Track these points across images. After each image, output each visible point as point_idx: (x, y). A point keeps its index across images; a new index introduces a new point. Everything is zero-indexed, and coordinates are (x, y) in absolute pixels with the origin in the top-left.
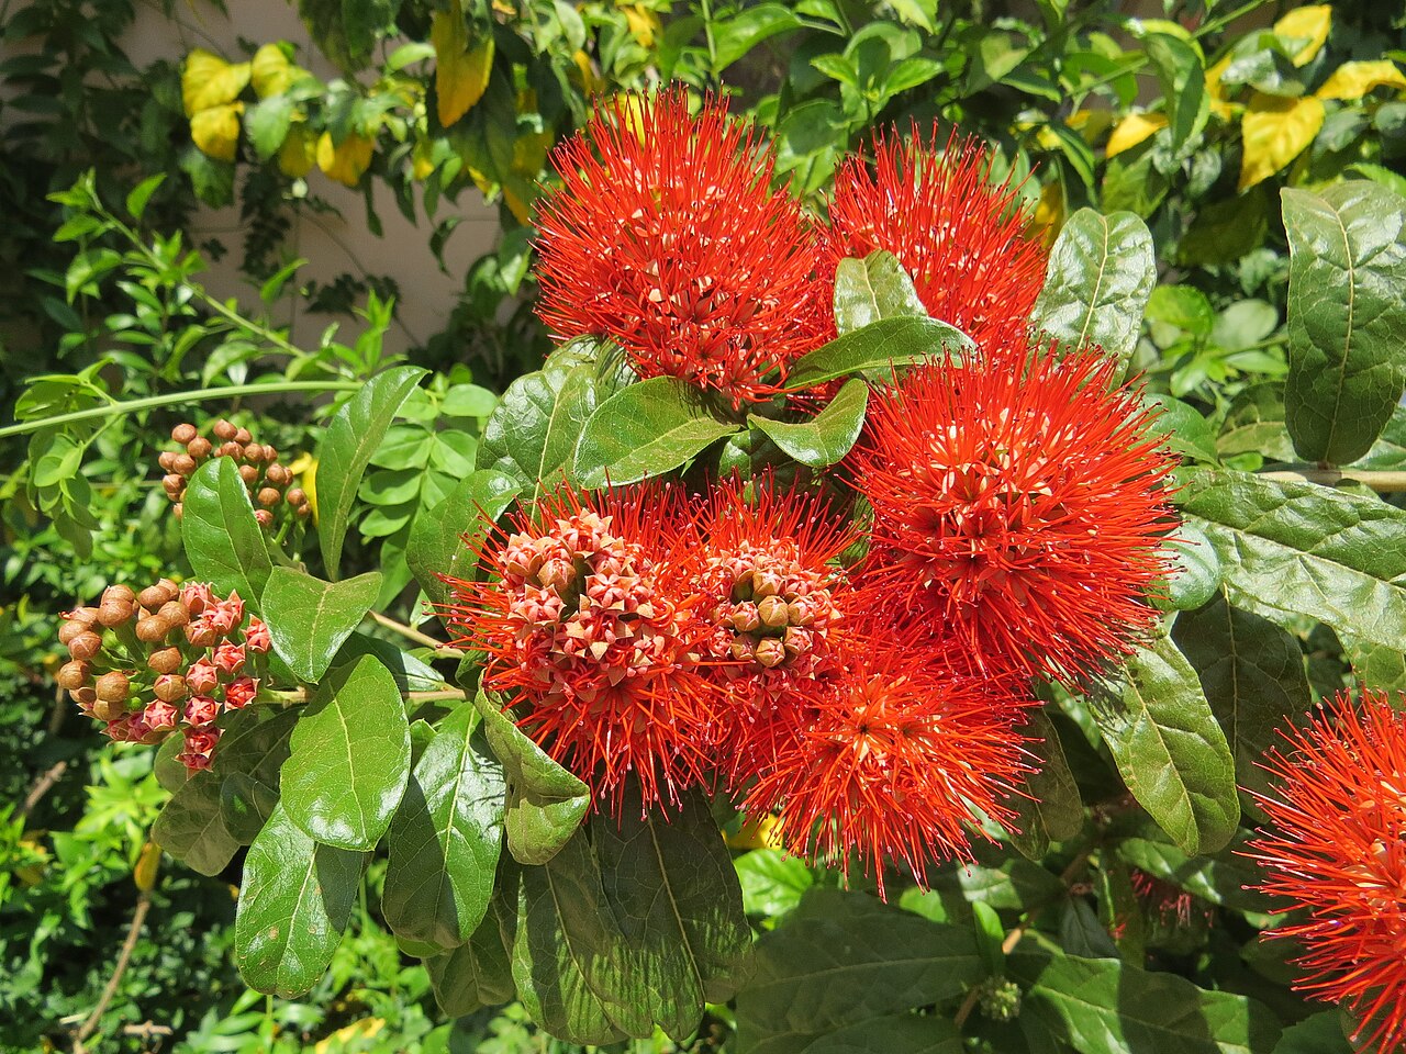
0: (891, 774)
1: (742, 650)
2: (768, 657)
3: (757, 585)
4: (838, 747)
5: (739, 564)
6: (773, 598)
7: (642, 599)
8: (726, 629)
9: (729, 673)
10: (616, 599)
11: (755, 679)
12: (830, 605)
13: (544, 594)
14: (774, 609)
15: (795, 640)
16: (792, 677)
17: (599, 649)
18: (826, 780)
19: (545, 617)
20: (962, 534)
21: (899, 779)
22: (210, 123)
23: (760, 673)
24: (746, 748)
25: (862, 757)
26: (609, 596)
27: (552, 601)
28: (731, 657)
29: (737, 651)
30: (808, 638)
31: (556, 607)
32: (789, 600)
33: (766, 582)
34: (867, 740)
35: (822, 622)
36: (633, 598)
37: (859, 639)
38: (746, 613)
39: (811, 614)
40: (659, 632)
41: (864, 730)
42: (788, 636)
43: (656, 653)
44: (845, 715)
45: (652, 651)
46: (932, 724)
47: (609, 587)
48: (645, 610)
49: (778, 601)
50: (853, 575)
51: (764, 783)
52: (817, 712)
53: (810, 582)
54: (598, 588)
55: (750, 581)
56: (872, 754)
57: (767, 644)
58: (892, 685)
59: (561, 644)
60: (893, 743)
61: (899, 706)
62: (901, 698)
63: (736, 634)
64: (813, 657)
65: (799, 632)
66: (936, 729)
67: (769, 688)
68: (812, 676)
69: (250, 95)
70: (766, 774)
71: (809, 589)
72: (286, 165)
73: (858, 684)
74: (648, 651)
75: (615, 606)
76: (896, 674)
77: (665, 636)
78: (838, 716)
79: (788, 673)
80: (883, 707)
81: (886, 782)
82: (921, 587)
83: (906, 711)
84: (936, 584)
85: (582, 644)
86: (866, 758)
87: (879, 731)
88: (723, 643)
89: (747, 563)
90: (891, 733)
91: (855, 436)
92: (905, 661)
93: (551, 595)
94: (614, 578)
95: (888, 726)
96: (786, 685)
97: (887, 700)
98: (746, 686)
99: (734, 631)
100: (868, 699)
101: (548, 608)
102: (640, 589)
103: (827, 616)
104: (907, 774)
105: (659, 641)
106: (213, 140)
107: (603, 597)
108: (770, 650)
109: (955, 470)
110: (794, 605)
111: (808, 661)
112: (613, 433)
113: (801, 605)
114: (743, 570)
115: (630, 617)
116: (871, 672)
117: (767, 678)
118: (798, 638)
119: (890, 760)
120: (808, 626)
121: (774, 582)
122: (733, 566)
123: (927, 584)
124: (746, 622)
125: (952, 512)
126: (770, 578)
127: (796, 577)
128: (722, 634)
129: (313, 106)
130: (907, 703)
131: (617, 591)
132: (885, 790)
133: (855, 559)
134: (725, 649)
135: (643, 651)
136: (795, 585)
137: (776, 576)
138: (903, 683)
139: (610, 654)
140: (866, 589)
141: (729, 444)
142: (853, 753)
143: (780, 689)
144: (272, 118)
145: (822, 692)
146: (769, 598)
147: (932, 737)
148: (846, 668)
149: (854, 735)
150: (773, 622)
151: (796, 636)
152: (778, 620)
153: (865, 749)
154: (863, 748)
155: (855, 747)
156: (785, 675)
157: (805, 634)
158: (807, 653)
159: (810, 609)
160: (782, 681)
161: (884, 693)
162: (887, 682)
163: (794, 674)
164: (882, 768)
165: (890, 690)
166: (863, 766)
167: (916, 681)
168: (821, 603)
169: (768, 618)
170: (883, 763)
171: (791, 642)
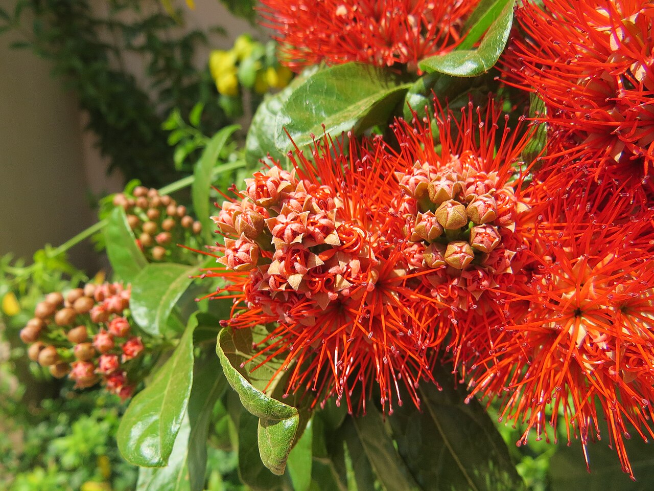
0: (615, 354)
1: (432, 258)
2: (455, 260)
3: (431, 193)
4: (555, 333)
5: (412, 180)
6: (448, 203)
7: (327, 230)
8: (418, 242)
9: (433, 281)
10: (295, 234)
11: (455, 282)
12: (514, 198)
13: (238, 243)
14: (451, 212)
15: (479, 238)
16: (488, 275)
17: (295, 281)
19: (241, 262)
20: (645, 89)
21: (626, 359)
22: (225, 82)
23: (458, 276)
24: (464, 344)
25: (579, 341)
26: (288, 232)
27: (245, 247)
28: (427, 267)
29: (428, 260)
30: (493, 234)
31: (247, 252)
32: (466, 203)
33: (438, 189)
34: (583, 322)
35: (506, 218)
36: (317, 230)
37: (556, 228)
38: (427, 222)
39: (490, 210)
40: (354, 255)
41: (577, 312)
42: (473, 235)
43: (354, 276)
44: (557, 303)
45: (350, 275)
47: (287, 224)
48: (333, 239)
49: (453, 204)
50: (535, 169)
52: (527, 303)
53: (486, 182)
54: (278, 227)
55: (425, 192)
56: (589, 337)
57: (453, 248)
58: (599, 265)
59: (267, 282)
60: (611, 323)
61: (611, 284)
62: (612, 275)
63: (427, 244)
64: (507, 253)
65: (483, 230)
67: (470, 288)
68: (510, 271)
69: (238, 63)
70: (491, 364)
71: (488, 188)
72: (259, 88)
73: (563, 271)
74: (346, 275)
75: (296, 241)
76: (602, 254)
77: (360, 259)
78: (546, 303)
79: (484, 272)
80: (592, 289)
82: (611, 162)
83: (619, 288)
84: (627, 154)
85: (282, 279)
86: (584, 342)
87: (594, 313)
88: (417, 256)
89: (419, 178)
90: (607, 313)
91: (506, 34)
92: (608, 239)
93: (245, 242)
94: (291, 216)
95: (604, 307)
96: (485, 283)
97: (596, 280)
98: (447, 290)
99: (425, 242)
100: (577, 282)
101: (241, 254)
102: (324, 222)
104: (634, 353)
105: (355, 264)
106: (229, 89)
107: (283, 234)
108: (458, 253)
109: (622, 25)
110: (471, 206)
111: (502, 257)
112: (307, 109)
113: (481, 204)
114: (416, 184)
115: (323, 248)
116: (574, 256)
117: (466, 280)
118: (484, 237)
119: (612, 342)
120: (493, 221)
121: (446, 188)
122: (407, 183)
123: (617, 158)
124: (427, 231)
125: (629, 70)
126: (443, 184)
127: (472, 180)
128: (415, 247)
129: (263, 59)
130: (618, 280)
131: (295, 226)
132: (612, 372)
133: (535, 154)
134: (420, 260)
135: (343, 275)
136: (472, 188)
137: (448, 182)
138: (611, 261)
139: (307, 282)
140: (552, 178)
141: (408, 95)
142: (569, 338)
144: (248, 68)
146: (444, 204)
148: (548, 258)
149: (567, 320)
150: (451, 225)
151: (481, 234)
152: (455, 222)
153: (582, 332)
154: (580, 331)
155: (570, 332)
156: (481, 274)
157: (489, 231)
158: (498, 249)
159: (489, 205)
160: (480, 280)
161: (591, 274)
162: (592, 262)
163: (490, 271)
164: (604, 351)
165: (598, 270)
166: (582, 350)
167: (626, 256)
168: (504, 200)
169: (447, 223)
170: (604, 345)
171: (476, 241)
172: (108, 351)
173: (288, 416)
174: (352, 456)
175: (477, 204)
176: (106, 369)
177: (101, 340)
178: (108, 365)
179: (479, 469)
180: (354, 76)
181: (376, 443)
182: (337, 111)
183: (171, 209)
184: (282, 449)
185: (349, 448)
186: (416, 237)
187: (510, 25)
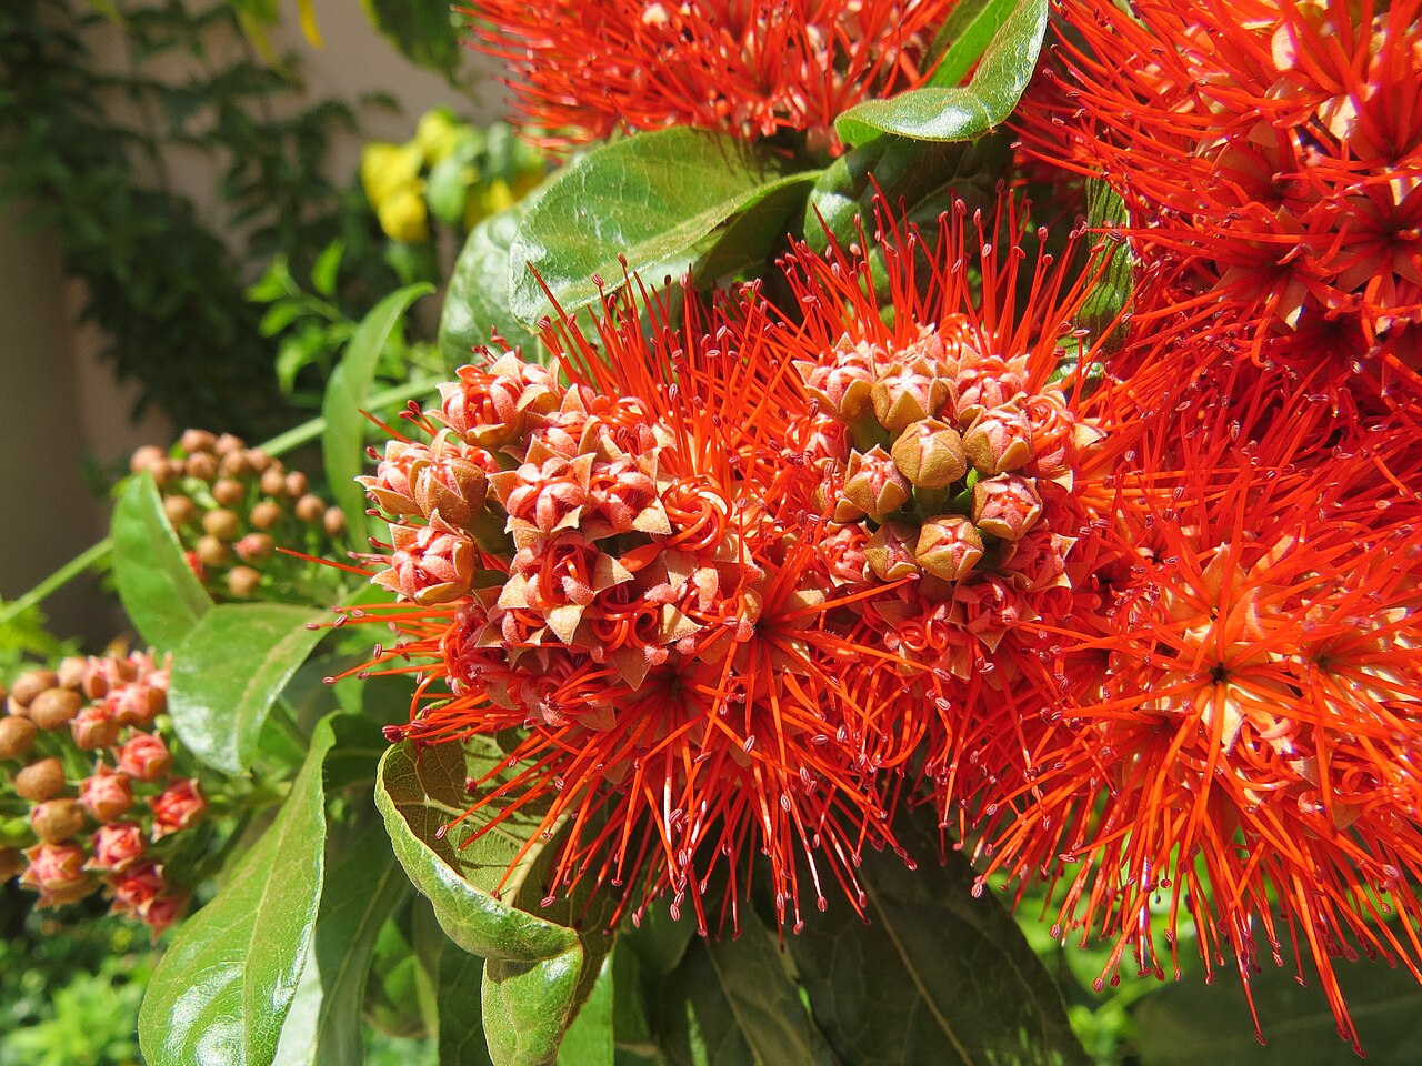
0: (1313, 767)
1: (886, 557)
2: (941, 559)
3: (880, 407)
4: (1167, 725)
5: (834, 377)
6: (920, 427)
7: (638, 499)
8: (851, 522)
9: (887, 612)
10: (562, 508)
11: (940, 613)
12: (1067, 416)
13: (423, 536)
14: (928, 446)
15: (995, 506)
16: (1015, 593)
17: (564, 621)
18: (1155, 797)
19: (430, 579)
20: (1353, 157)
21: (1336, 776)
23: (946, 600)
24: (964, 758)
25: (1228, 738)
26: (544, 504)
27: (441, 543)
28: (876, 579)
29: (878, 563)
30: (1025, 496)
31: (447, 555)
32: (962, 425)
33: (897, 394)
34: (1233, 695)
35: (1053, 458)
36: (615, 499)
37: (1160, 484)
38: (872, 473)
39: (1018, 439)
40: (704, 558)
41: (1218, 674)
42: (980, 501)
43: (704, 605)
44: (1166, 651)
45: (694, 604)
46: (1388, 631)
47: (543, 485)
48: (653, 520)
49: (933, 429)
50: (1107, 352)
51: (1025, 822)
52: (1102, 657)
53: (1005, 378)
54: (520, 493)
55: (865, 403)
56: (1250, 728)
57: (936, 530)
58: (1263, 563)
59: (497, 628)
60: (1299, 693)
61: (1292, 605)
62: (1288, 589)
63: (872, 527)
64: (1057, 540)
65: (1003, 488)
66: (1400, 642)
67: (975, 627)
68: (1064, 582)
69: (425, 171)
70: (1026, 802)
71: (1008, 391)
73: (1181, 579)
74: (687, 604)
75: (564, 524)
76: (1266, 538)
77: (716, 565)
78: (1148, 655)
79: (1006, 586)
80: (1251, 615)
81: (1299, 786)
82: (1279, 328)
83: (1315, 613)
84: (1313, 311)
85: (532, 618)
86: (1239, 739)
87: (1257, 673)
88: (850, 554)
89: (852, 371)
90: (1288, 671)
92: (1279, 504)
93: (440, 532)
94: (551, 466)
95: (1277, 657)
96: (1008, 611)
97: (1259, 598)
98: (922, 632)
99: (867, 522)
100: (1213, 606)
101: (431, 561)
102: (630, 479)
103: (1064, 441)
104: (1352, 759)
105: (706, 578)
107: (534, 509)
108: (946, 542)
110: (973, 432)
111: (1046, 551)
112: (582, 227)
113: (996, 428)
114: (844, 386)
115: (628, 543)
116: (1204, 544)
117: (964, 606)
118: (1005, 503)
119: (1303, 737)
120: (1022, 467)
121: (914, 392)
122: (823, 386)
123: (1292, 319)
124: (872, 494)
125: (1314, 117)
126: (907, 383)
127: (972, 374)
128: (846, 534)
130: (1307, 594)
131: (561, 489)
132: (1305, 807)
133: (1108, 316)
134: (858, 565)
135: (678, 604)
136: (973, 392)
137: (919, 379)
138: (1289, 552)
139: (593, 624)
140: (1148, 369)
142: (1204, 733)
143: (996, 625)
145: (1101, 612)
146: (911, 428)
147: (1394, 661)
148: (1144, 552)
149: (1197, 692)
150: (930, 476)
151: (997, 497)
152: (941, 470)
153: (1232, 718)
154: (1227, 716)
155: (1206, 718)
156: (999, 592)
157: (1016, 488)
158: (1036, 533)
159: (1015, 430)
160: (998, 605)
161: (1246, 585)
162: (1248, 558)
163: (1019, 584)
164: (1285, 757)
165: (1260, 575)
166: (1235, 759)
167: (1321, 539)
168: (1045, 417)
169: (918, 472)
170: (1284, 746)
171: (988, 514)
172: (116, 817)
173: (556, 950)
174: (705, 1034)
175: (986, 426)
176: (113, 860)
177: (100, 791)
178: (117, 851)
179: (996, 1048)
180: (688, 156)
181: (761, 1002)
182: (652, 233)
183: (272, 480)
184: (541, 1035)
185: (698, 1017)
186: (847, 509)
187: (1041, 25)
